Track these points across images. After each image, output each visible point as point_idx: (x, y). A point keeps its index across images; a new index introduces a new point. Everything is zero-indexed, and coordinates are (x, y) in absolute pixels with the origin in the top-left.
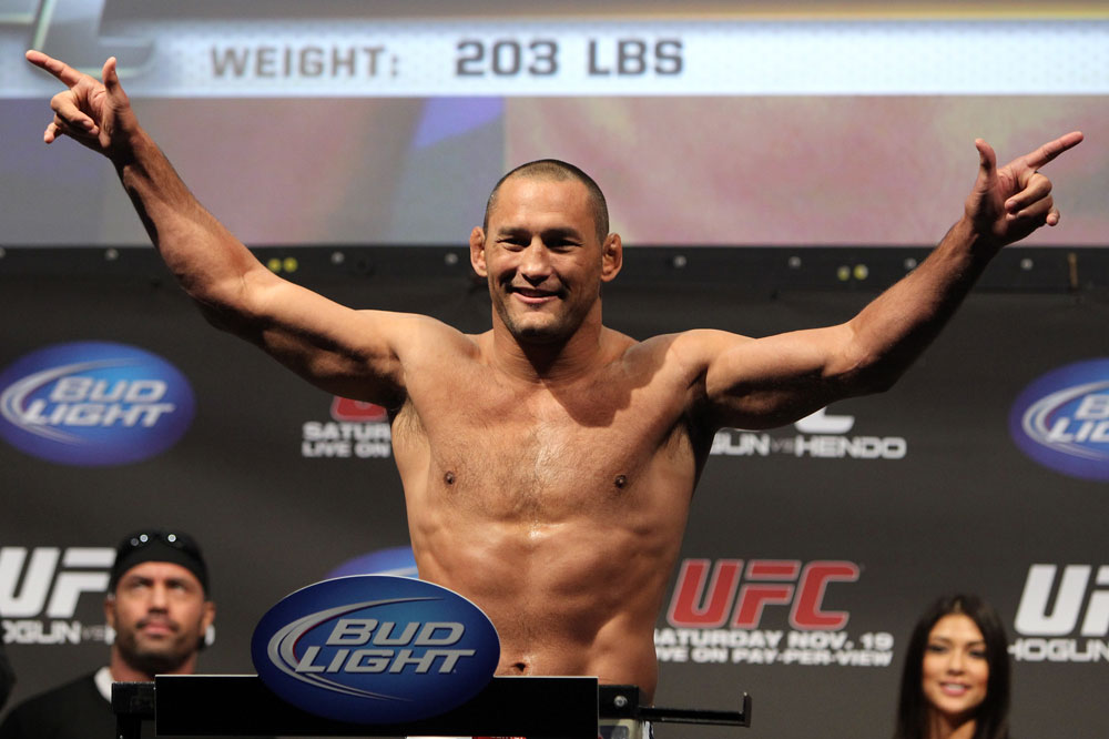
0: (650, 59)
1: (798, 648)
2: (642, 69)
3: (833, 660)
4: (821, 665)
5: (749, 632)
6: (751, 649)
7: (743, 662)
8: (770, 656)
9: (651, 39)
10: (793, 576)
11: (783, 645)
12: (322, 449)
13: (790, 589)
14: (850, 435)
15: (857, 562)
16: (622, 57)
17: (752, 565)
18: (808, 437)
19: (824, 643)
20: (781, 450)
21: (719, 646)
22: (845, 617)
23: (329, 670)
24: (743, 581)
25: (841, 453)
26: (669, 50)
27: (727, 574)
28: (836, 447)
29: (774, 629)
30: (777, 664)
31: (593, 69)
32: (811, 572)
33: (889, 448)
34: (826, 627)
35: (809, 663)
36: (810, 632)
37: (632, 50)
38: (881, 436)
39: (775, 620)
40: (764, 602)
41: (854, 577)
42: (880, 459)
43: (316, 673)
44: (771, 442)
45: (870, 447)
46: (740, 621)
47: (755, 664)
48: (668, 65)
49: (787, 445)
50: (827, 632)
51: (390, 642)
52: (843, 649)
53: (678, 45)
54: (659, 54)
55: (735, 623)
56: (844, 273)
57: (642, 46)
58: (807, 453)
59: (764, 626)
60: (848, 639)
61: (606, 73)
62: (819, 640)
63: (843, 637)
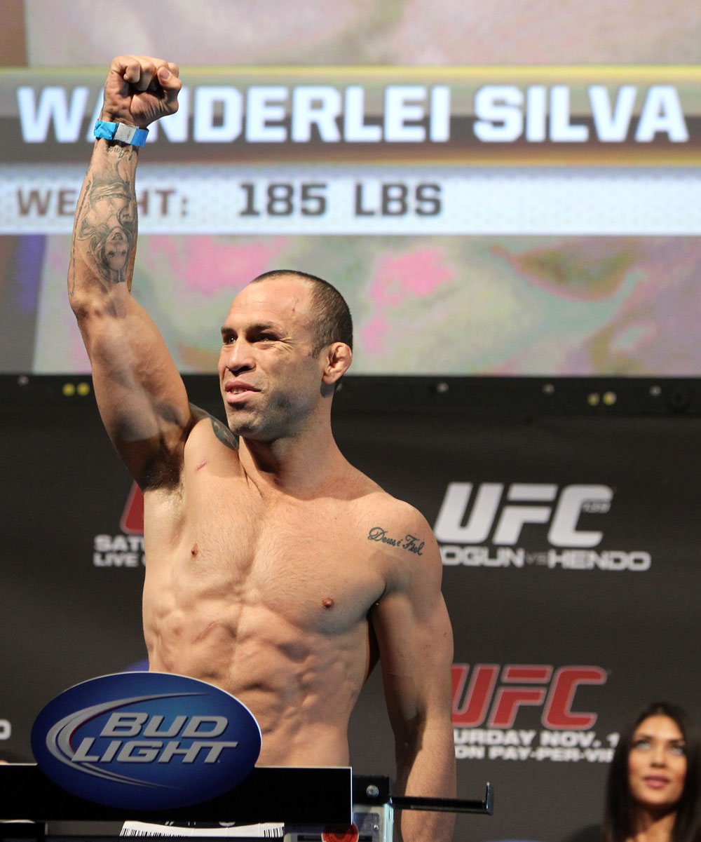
0: (412, 201)
1: (550, 746)
2: (404, 210)
3: (582, 757)
4: (571, 762)
5: (505, 731)
6: (506, 746)
7: (499, 758)
8: (524, 753)
9: (412, 183)
10: (545, 680)
11: (536, 744)
12: (110, 560)
13: (543, 691)
14: (598, 549)
15: (604, 667)
16: (386, 199)
17: (508, 669)
18: (560, 550)
19: (573, 742)
20: (535, 562)
21: (477, 744)
22: (593, 717)
23: (103, 759)
24: (499, 684)
25: (590, 565)
26: (428, 193)
27: (485, 677)
28: (586, 560)
29: (527, 729)
30: (531, 760)
31: (360, 211)
32: (563, 674)
33: (635, 561)
34: (574, 727)
35: (560, 760)
36: (561, 731)
37: (395, 193)
38: (628, 550)
39: (529, 720)
40: (519, 703)
41: (602, 681)
42: (627, 571)
43: (91, 763)
44: (526, 554)
45: (617, 561)
46: (497, 721)
47: (510, 761)
48: (428, 207)
49: (540, 558)
50: (577, 731)
51: (160, 734)
52: (591, 747)
53: (437, 188)
54: (419, 197)
55: (491, 724)
56: (593, 400)
57: (404, 189)
58: (559, 565)
59: (518, 727)
60: (596, 738)
61: (370, 214)
62: (569, 739)
63: (591, 736)
